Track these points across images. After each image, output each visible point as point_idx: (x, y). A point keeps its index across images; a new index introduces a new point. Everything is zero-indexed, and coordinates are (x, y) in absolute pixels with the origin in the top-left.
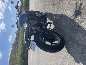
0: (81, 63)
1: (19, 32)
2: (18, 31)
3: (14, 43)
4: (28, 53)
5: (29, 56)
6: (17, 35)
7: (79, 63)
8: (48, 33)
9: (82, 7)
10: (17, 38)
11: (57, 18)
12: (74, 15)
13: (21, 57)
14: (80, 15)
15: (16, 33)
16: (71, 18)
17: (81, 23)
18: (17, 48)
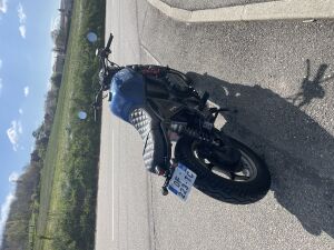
0: (324, 234)
1: (48, 133)
2: (42, 128)
3: (26, 175)
4: (95, 216)
5: (98, 228)
6: (38, 143)
7: (317, 234)
8: (222, 144)
9: (327, 74)
10: (40, 155)
11: (238, 94)
12: (300, 94)
13: (64, 230)
14: (322, 97)
15: (34, 134)
16: (291, 101)
17: (325, 119)
18: (38, 197)
